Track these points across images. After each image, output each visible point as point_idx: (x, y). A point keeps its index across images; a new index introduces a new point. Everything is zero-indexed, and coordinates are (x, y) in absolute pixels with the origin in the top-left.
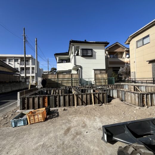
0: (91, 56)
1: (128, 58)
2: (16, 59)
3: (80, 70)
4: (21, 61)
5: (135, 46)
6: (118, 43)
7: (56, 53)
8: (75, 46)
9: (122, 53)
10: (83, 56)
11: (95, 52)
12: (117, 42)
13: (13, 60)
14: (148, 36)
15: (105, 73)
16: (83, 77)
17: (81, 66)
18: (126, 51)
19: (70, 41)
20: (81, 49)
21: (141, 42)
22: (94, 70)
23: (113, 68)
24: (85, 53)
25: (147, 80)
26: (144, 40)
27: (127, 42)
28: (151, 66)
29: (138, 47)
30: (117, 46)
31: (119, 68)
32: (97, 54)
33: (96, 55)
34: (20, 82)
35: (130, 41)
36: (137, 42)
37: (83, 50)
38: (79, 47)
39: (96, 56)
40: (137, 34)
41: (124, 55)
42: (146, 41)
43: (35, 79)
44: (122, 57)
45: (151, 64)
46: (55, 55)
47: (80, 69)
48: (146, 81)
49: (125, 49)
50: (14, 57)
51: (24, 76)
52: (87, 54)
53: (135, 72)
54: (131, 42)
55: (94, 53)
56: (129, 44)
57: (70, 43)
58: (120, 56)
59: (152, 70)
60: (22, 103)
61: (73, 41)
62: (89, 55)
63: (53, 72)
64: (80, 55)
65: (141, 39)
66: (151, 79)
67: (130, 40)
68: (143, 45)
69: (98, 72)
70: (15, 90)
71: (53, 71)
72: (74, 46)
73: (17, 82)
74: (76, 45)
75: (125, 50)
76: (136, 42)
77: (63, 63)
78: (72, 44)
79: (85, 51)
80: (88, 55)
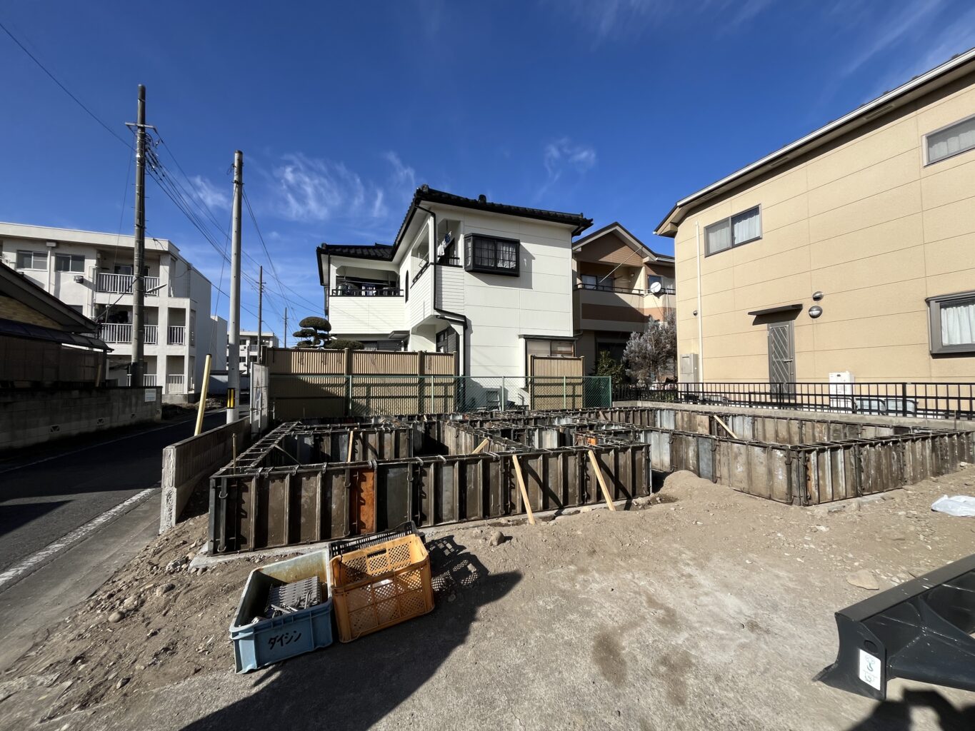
0: (514, 274)
1: (658, 294)
2: (68, 257)
3: (458, 336)
4: (101, 267)
5: (698, 245)
6: (617, 228)
7: (328, 243)
8: (442, 217)
9: (631, 272)
10: (477, 269)
11: (531, 257)
12: (616, 224)
13: (51, 261)
14: (754, 211)
15: (570, 354)
16: (475, 371)
17: (464, 317)
18: (648, 264)
19: (419, 192)
20: (467, 239)
21: (726, 232)
22: (523, 340)
23: (598, 333)
24: (485, 254)
25: (752, 390)
26: (736, 226)
27: (667, 227)
28: (767, 334)
29: (711, 252)
30: (614, 240)
31: (626, 336)
32: (536, 266)
33: (534, 269)
34: (108, 386)
35: (677, 224)
36: (709, 229)
37: (477, 240)
38: (457, 223)
39: (531, 272)
40: (708, 197)
41: (640, 282)
42: (743, 230)
43: (186, 375)
44: (629, 290)
45: (765, 326)
46: (320, 252)
47: (459, 329)
48: (750, 393)
49: (642, 255)
50: (59, 243)
51: (129, 357)
52: (496, 261)
53: (696, 357)
54: (680, 228)
55: (524, 261)
56: (672, 234)
57: (417, 201)
58: (621, 283)
59: (766, 351)
60: (223, 514)
61: (431, 191)
62: (506, 265)
63: (312, 339)
64: (461, 262)
65: (726, 220)
66: (762, 386)
67: (678, 218)
68: (734, 246)
69: (543, 350)
70: (75, 432)
71: (313, 334)
72: (434, 215)
73: (88, 387)
74: (447, 214)
75: (646, 260)
76: (702, 231)
77: (360, 295)
78: (424, 204)
79: (485, 246)
80: (500, 265)
